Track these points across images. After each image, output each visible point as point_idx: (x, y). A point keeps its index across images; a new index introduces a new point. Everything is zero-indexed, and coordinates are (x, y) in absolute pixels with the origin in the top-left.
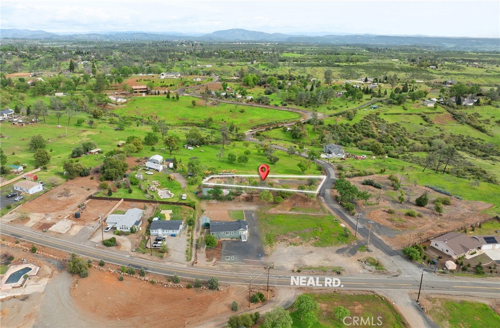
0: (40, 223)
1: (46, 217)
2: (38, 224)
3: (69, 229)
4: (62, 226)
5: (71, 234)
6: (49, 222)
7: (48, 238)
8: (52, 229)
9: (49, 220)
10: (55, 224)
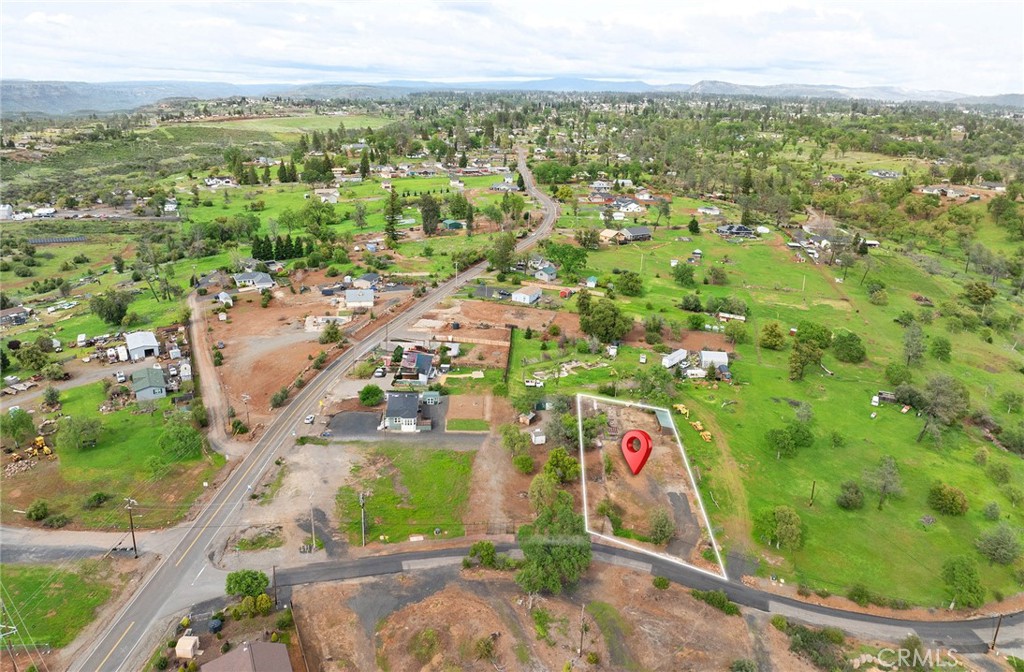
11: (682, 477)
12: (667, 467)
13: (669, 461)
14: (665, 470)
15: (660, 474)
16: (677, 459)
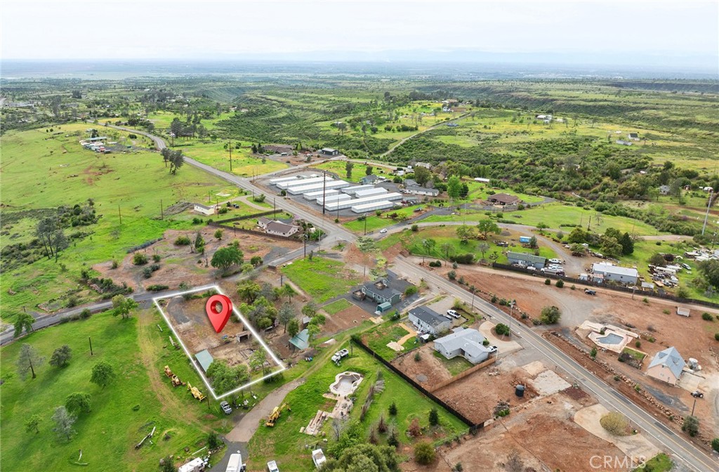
0: (584, 405)
1: (572, 412)
2: (587, 404)
3: (542, 374)
4: (550, 384)
5: (541, 364)
6: (568, 399)
7: (574, 374)
8: (565, 385)
9: (568, 405)
10: (560, 392)
11: (183, 333)
12: (194, 336)
13: (194, 341)
14: (195, 333)
15: (198, 329)
16: (189, 346)
